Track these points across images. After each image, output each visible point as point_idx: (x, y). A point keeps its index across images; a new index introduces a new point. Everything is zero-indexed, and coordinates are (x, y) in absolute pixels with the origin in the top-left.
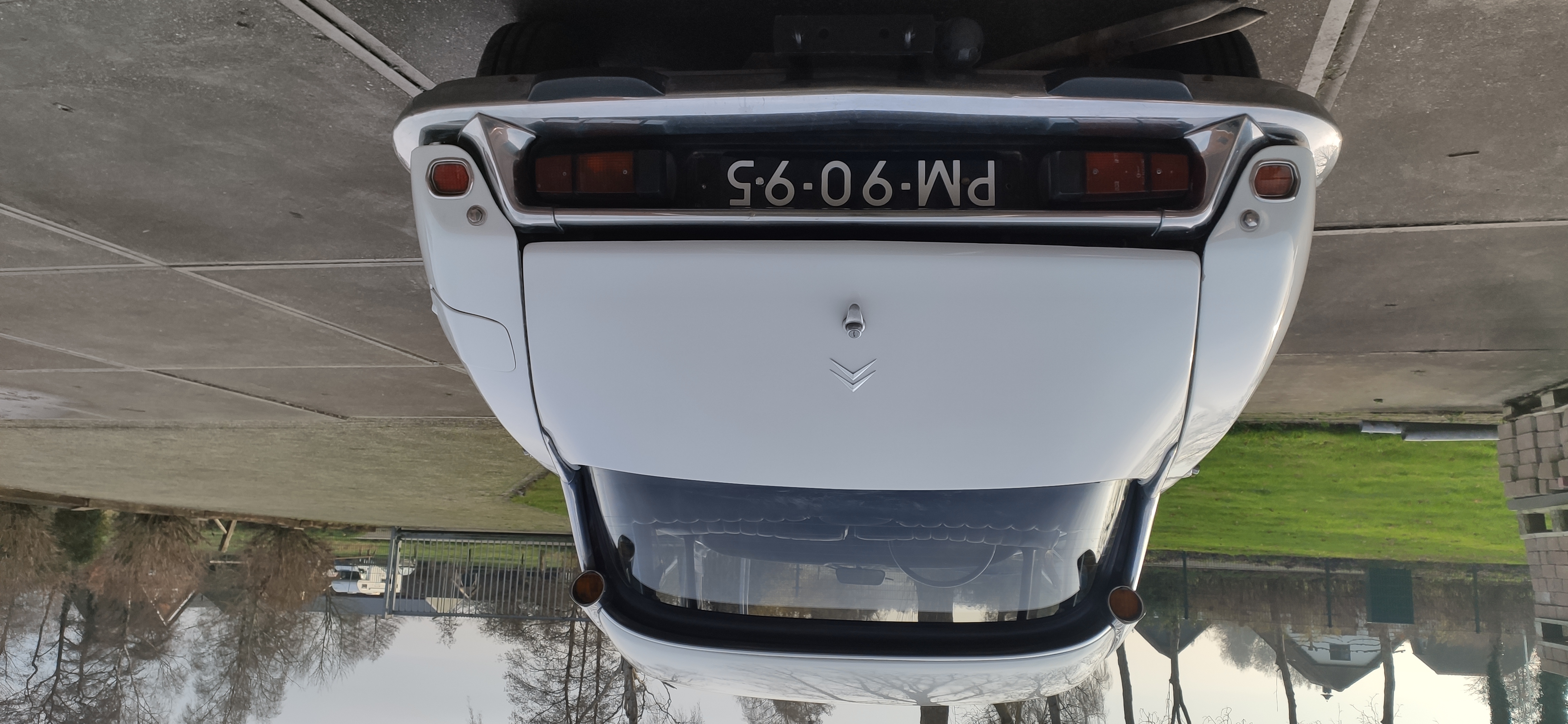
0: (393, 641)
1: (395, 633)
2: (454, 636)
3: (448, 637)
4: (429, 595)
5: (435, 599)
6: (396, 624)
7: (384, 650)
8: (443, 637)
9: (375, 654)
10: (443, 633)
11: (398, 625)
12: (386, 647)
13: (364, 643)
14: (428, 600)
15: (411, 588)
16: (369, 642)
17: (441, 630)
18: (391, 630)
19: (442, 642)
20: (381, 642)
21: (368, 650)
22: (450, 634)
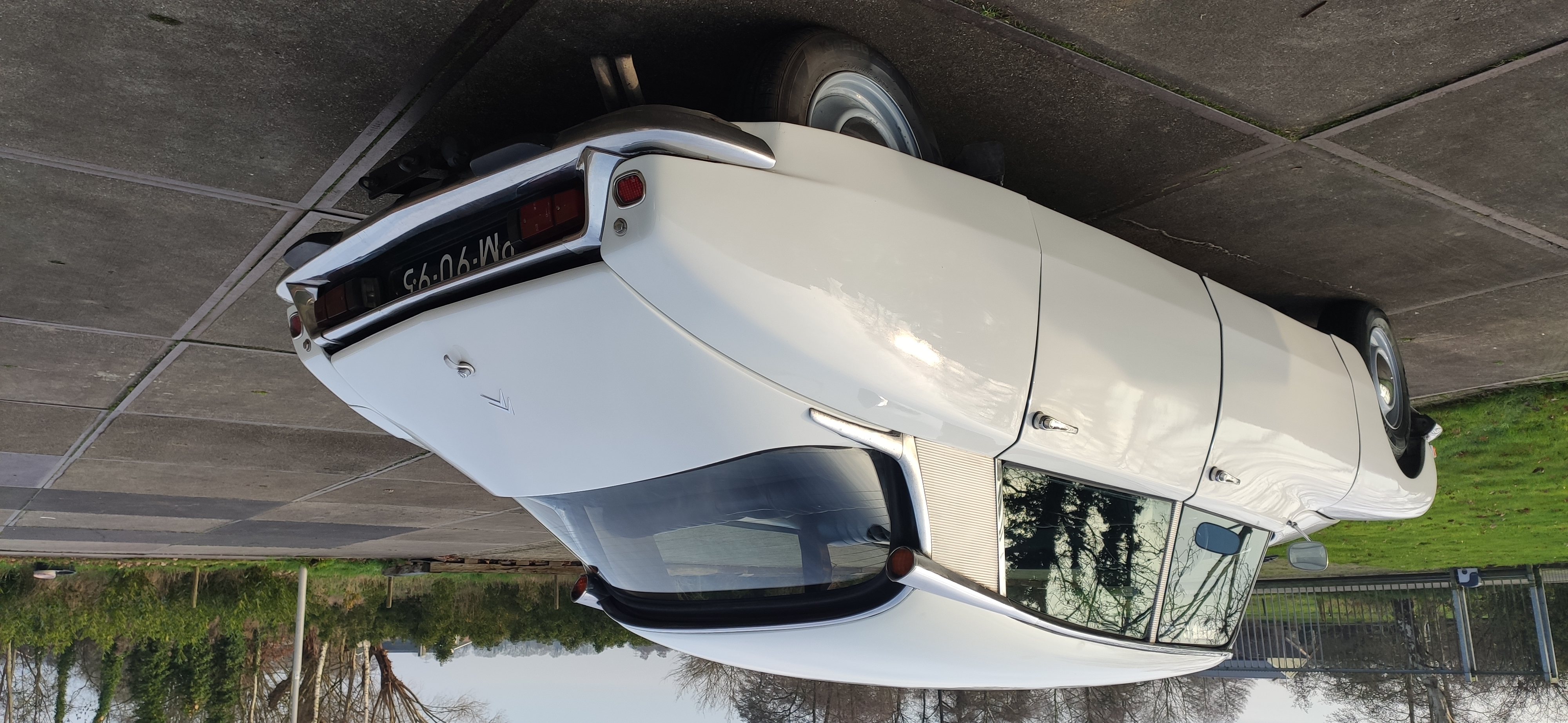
0: (1245, 704)
1: (1246, 696)
2: (1308, 698)
3: (1303, 700)
4: (1268, 656)
5: (1274, 659)
6: (1245, 687)
7: (1239, 714)
8: (1297, 700)
9: (1230, 718)
10: (1296, 696)
11: (1248, 688)
12: (1240, 711)
13: (1216, 707)
14: (1269, 660)
15: (1246, 648)
16: (1220, 706)
17: (1293, 693)
18: (1240, 694)
19: (1298, 706)
20: (1234, 706)
21: (1222, 713)
22: (1304, 697)
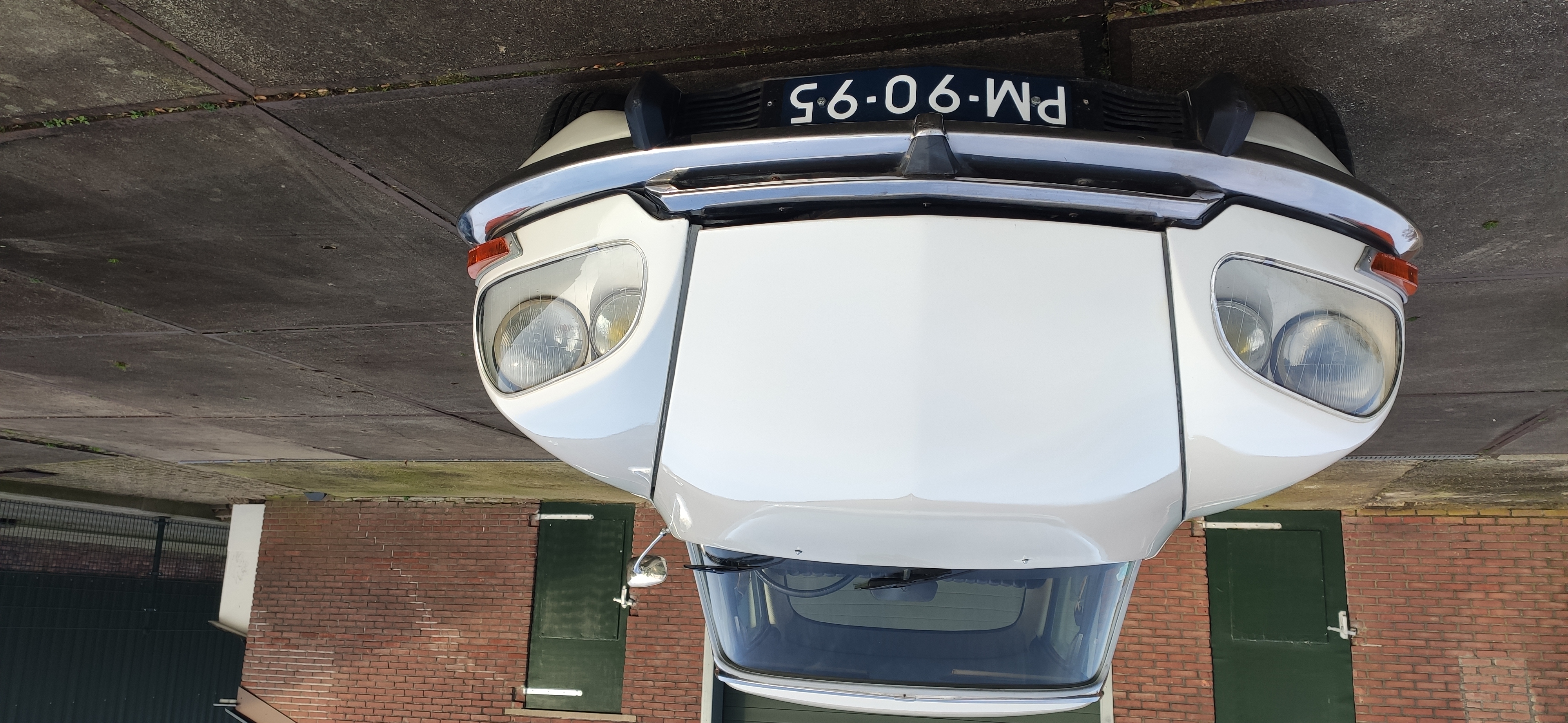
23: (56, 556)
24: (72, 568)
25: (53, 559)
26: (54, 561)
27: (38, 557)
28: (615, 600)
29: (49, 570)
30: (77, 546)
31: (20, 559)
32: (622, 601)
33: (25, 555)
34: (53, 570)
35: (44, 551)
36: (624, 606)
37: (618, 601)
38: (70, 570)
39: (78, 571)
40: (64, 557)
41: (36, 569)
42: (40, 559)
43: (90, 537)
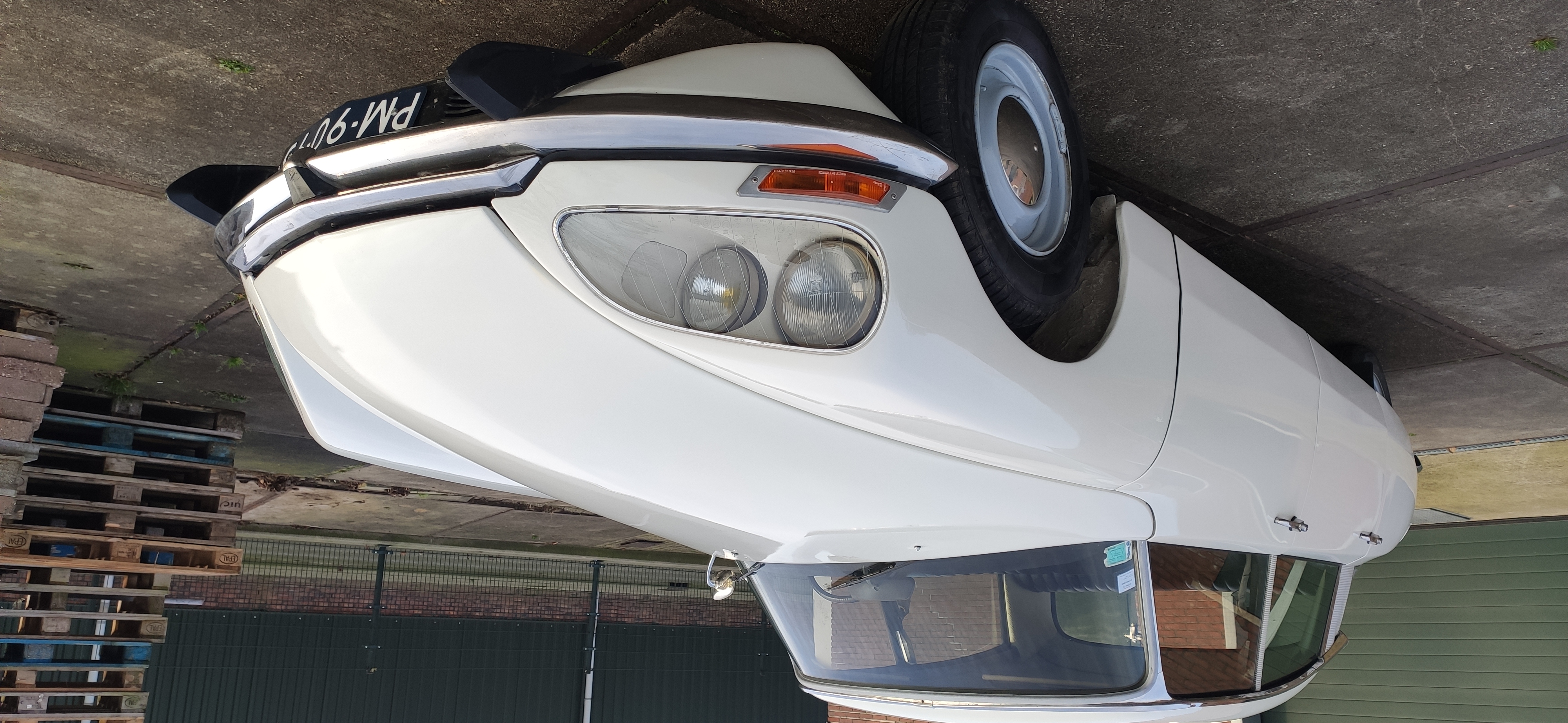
23: (730, 613)
24: (743, 622)
25: (728, 616)
26: (730, 617)
27: (717, 614)
28: (1125, 636)
29: (726, 625)
30: (745, 604)
31: (704, 616)
32: (1131, 636)
33: (708, 612)
34: (729, 625)
35: (721, 610)
36: (1134, 641)
37: (1128, 636)
38: (742, 624)
39: (748, 625)
40: (736, 613)
41: (717, 623)
42: (719, 615)
43: (747, 595)
